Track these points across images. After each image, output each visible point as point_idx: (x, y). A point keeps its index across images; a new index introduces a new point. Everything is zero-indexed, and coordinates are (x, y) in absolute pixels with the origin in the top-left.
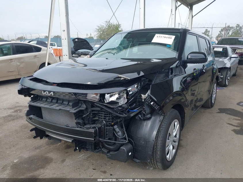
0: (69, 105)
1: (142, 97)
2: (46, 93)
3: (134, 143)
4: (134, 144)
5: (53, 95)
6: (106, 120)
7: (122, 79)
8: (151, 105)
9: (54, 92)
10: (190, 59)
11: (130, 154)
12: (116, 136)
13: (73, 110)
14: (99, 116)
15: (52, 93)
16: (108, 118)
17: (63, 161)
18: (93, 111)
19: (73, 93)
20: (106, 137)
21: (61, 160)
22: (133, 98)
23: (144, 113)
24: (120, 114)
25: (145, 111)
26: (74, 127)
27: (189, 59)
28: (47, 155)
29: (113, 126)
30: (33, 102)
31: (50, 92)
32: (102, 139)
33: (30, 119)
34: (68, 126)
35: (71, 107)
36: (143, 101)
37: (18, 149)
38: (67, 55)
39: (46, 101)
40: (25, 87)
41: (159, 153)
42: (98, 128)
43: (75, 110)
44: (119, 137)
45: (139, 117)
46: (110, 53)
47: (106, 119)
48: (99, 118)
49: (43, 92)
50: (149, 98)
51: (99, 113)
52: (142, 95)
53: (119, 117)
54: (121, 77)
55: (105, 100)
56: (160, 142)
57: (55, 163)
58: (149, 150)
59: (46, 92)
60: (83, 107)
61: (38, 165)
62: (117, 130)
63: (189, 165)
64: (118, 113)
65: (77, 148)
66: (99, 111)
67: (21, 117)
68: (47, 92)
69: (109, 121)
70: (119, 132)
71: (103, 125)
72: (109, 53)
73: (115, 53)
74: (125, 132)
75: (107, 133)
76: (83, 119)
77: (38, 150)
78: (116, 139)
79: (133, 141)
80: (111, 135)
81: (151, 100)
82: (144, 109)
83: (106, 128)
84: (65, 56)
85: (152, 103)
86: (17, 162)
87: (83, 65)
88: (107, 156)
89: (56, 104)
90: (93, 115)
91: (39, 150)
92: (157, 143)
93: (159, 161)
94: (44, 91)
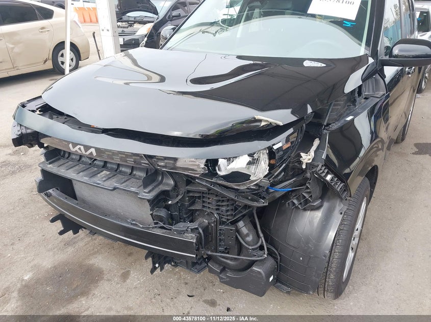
0: (135, 175)
1: (301, 159)
2: (80, 149)
3: (280, 256)
4: (279, 258)
5: (95, 154)
6: (221, 213)
7: (263, 124)
8: (326, 181)
9: (97, 149)
10: (396, 56)
11: (271, 279)
12: (240, 243)
13: (145, 192)
14: (204, 202)
15: (93, 150)
16: (224, 208)
17: (125, 276)
18: (189, 192)
19: (144, 155)
20: (220, 245)
21: (120, 274)
22: (284, 165)
23: (307, 196)
24: (252, 200)
25: (309, 193)
26: (148, 228)
27: (394, 57)
28: (91, 262)
29: (234, 223)
30: (50, 163)
31: (87, 148)
32: (212, 251)
33: (49, 195)
34: (135, 225)
35: (140, 183)
36: (304, 167)
37: (28, 246)
38: (108, 30)
39: (79, 161)
40: (29, 131)
41: (332, 276)
42: (202, 228)
43: (149, 192)
44: (249, 245)
45: (294, 204)
46: (207, 32)
47: (220, 210)
48: (204, 206)
49: (71, 145)
50: (322, 166)
51: (204, 197)
52: (302, 154)
53: (250, 207)
54: (260, 121)
55: (217, 168)
56: (336, 255)
57: (109, 280)
58: (314, 273)
59: (79, 146)
60: (168, 185)
61: (75, 286)
62: (245, 231)
63: (380, 284)
64: (248, 198)
65: (157, 265)
66: (203, 193)
67: (28, 167)
68: (82, 148)
69: (227, 216)
70: (247, 235)
71: (214, 222)
72: (203, 32)
73: (216, 32)
74: (261, 235)
75: (222, 237)
76: (168, 207)
77: (70, 248)
78: (240, 249)
79: (277, 250)
80: (231, 242)
81: (326, 171)
82: (307, 188)
83: (220, 227)
84: (105, 31)
85: (329, 178)
86: (31, 279)
87: (157, 78)
88: (221, 278)
89: (104, 172)
90: (189, 200)
91: (73, 249)
92: (331, 258)
93: (331, 290)
94: (75, 145)
